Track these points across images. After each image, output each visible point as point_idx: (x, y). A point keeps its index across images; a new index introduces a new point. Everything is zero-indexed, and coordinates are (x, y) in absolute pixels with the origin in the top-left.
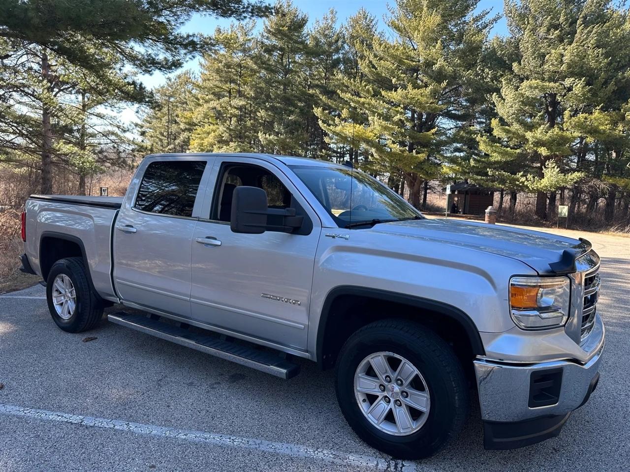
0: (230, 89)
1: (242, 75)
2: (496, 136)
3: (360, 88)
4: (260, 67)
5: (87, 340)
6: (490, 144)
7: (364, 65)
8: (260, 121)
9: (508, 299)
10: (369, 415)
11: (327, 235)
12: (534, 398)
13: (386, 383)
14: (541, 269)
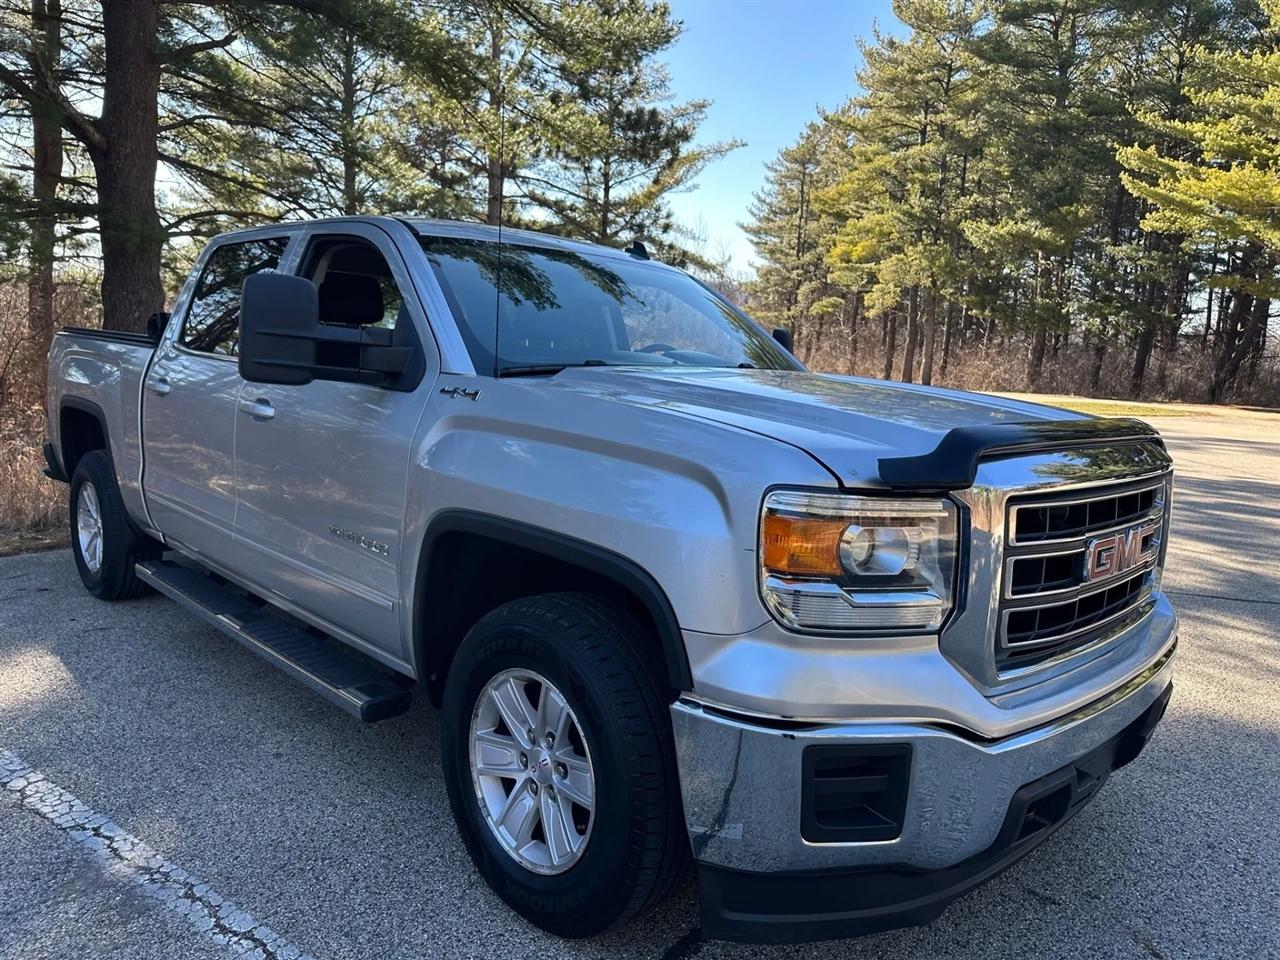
1: (954, 88)
9: (755, 549)
10: (502, 828)
11: (443, 391)
12: (818, 818)
13: (527, 746)
14: (854, 474)
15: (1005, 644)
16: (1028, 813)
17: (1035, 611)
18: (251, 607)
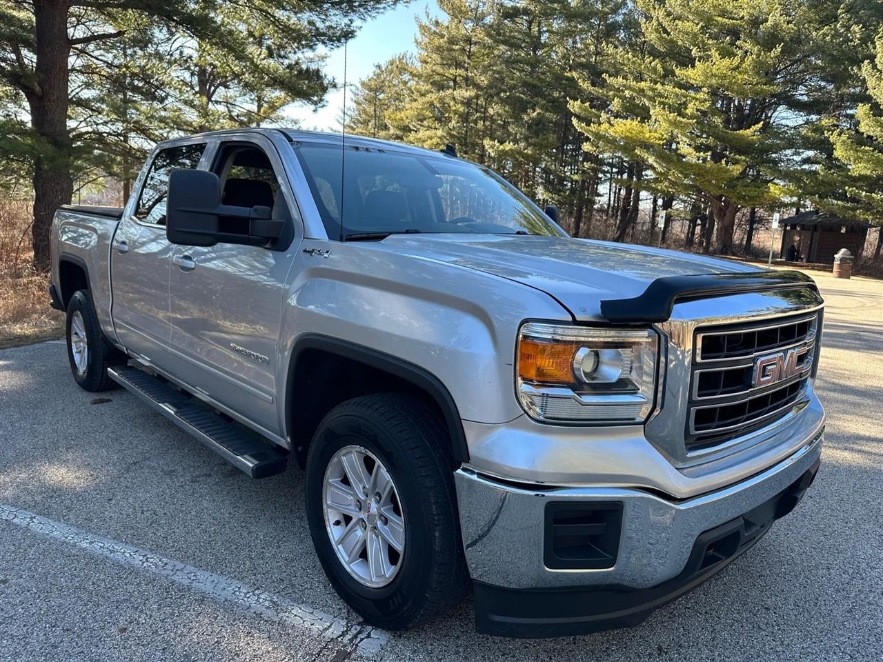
0: (456, 76)
1: (472, 55)
2: (863, 133)
3: (643, 66)
4: (495, 41)
5: (95, 402)
6: (854, 147)
7: (650, 29)
8: (499, 122)
9: (513, 364)
10: (340, 546)
11: (305, 251)
12: (556, 552)
13: (362, 497)
14: (584, 311)
15: (693, 432)
16: (707, 550)
17: (716, 408)
18: (183, 399)
